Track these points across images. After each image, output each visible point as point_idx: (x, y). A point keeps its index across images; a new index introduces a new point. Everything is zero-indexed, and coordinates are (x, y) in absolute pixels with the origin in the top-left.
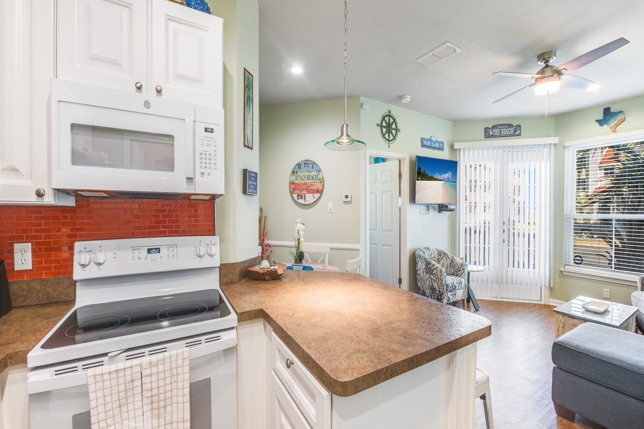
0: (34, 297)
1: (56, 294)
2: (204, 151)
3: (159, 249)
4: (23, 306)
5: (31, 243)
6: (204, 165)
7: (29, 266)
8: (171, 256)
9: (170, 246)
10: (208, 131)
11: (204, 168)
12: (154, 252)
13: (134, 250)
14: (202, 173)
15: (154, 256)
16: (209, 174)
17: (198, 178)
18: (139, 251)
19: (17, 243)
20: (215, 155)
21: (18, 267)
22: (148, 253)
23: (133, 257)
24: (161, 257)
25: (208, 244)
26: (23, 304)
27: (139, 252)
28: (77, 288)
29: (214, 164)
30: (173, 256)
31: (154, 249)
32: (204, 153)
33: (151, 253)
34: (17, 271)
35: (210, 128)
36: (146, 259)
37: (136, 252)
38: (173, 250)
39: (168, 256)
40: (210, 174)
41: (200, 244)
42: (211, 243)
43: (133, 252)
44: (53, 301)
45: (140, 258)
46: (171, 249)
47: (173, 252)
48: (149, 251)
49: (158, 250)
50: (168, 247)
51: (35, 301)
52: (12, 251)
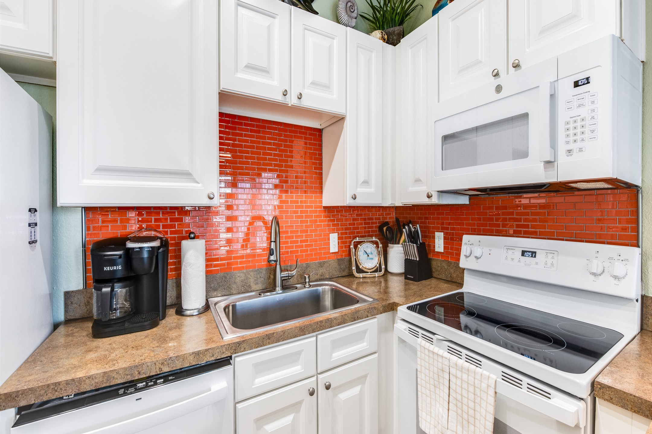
0: (444, 274)
1: (455, 276)
2: (572, 118)
3: (535, 253)
4: (438, 278)
5: (443, 233)
6: (572, 138)
7: (442, 250)
8: (549, 264)
9: (549, 252)
10: (580, 84)
11: (573, 143)
12: (529, 255)
13: (508, 250)
14: (569, 151)
15: (528, 259)
16: (581, 150)
17: (562, 159)
18: (513, 251)
19: (437, 231)
20: (593, 118)
21: (437, 250)
22: (522, 256)
23: (507, 257)
24: (537, 263)
25: (612, 258)
26: (438, 277)
27: (513, 253)
28: (465, 275)
29: (590, 132)
30: (552, 264)
31: (529, 252)
32: (572, 120)
33: (526, 256)
34: (437, 252)
35: (583, 79)
36: (519, 261)
37: (510, 252)
38: (553, 258)
39: (546, 264)
40: (584, 149)
41: (597, 255)
42: (619, 258)
43: (507, 251)
44: (453, 281)
45: (513, 259)
46: (550, 256)
47: (552, 260)
48: (523, 253)
49: (533, 254)
50: (546, 252)
51: (443, 277)
52: (434, 237)
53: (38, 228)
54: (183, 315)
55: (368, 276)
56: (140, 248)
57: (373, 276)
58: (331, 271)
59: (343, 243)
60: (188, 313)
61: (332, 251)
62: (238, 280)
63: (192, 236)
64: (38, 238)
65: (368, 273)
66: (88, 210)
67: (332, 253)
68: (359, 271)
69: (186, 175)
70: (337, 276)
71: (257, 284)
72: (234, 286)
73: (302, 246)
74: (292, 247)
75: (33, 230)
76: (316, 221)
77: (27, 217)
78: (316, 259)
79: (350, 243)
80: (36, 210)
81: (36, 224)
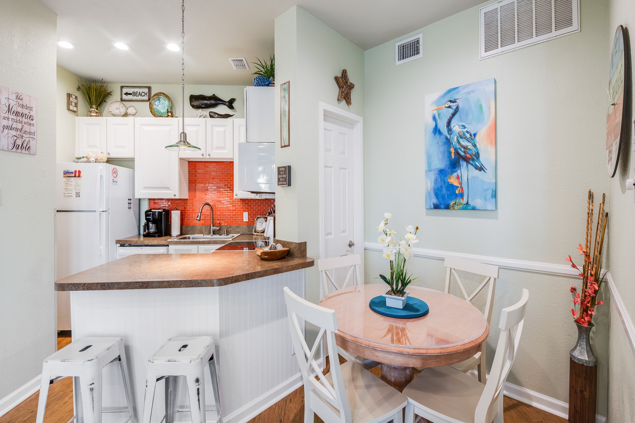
53: (132, 204)
54: (171, 236)
55: (259, 234)
56: (155, 211)
57: (261, 235)
58: (243, 230)
59: (251, 217)
60: (173, 236)
61: (245, 220)
62: (198, 229)
63: (175, 209)
64: (132, 207)
65: (259, 233)
66: (149, 199)
67: (245, 222)
68: (255, 231)
69: (168, 188)
70: (247, 233)
71: (206, 231)
72: (196, 231)
73: (228, 217)
74: (223, 217)
75: (130, 205)
76: (236, 206)
77: (128, 201)
78: (235, 224)
79: (255, 217)
80: (131, 199)
81: (131, 203)
